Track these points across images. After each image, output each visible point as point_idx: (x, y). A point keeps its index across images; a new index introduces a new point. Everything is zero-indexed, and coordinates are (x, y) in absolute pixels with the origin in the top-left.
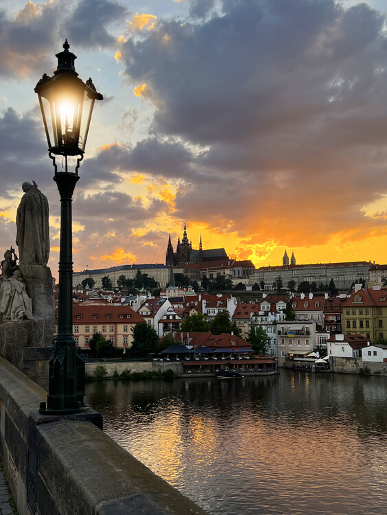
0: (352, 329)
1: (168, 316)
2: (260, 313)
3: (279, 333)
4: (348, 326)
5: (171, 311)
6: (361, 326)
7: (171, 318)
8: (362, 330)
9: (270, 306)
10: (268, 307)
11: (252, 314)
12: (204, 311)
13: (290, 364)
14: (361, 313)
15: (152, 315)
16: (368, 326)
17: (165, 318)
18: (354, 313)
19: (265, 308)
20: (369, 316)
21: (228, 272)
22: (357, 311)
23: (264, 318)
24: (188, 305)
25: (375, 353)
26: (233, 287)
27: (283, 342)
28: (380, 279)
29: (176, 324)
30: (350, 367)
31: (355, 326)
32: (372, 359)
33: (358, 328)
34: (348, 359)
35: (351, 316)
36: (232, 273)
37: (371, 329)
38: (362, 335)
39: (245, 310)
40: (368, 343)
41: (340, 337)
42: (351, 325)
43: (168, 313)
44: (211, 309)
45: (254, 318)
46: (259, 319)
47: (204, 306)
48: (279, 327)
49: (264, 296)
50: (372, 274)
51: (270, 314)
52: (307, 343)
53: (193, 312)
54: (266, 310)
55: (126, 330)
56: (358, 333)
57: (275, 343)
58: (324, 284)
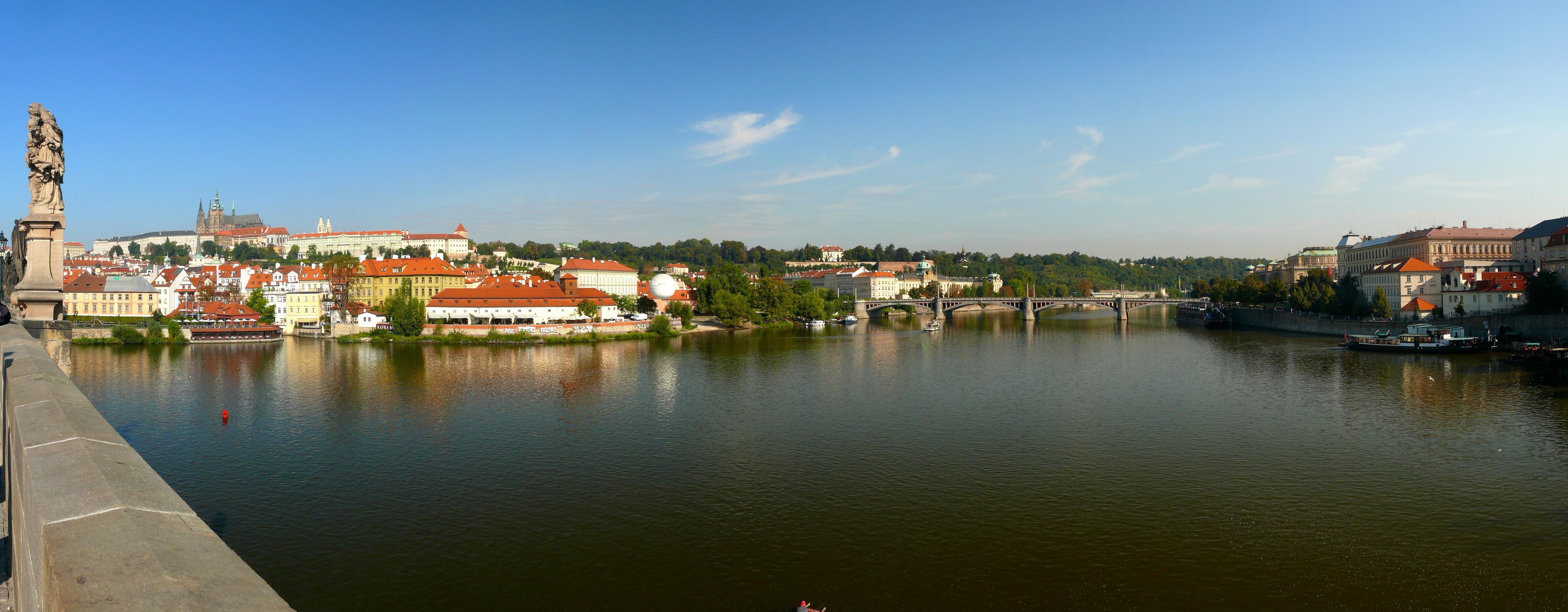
1: (184, 286)
2: (273, 283)
4: (353, 295)
5: (186, 280)
7: (187, 287)
10: (280, 277)
11: (264, 284)
12: (219, 280)
13: (298, 331)
15: (168, 285)
16: (369, 294)
17: (181, 287)
19: (278, 277)
20: (370, 286)
23: (275, 287)
24: (203, 274)
25: (369, 319)
29: (191, 293)
32: (367, 324)
33: (361, 297)
37: (371, 298)
38: (364, 303)
40: (365, 310)
44: (225, 279)
45: (266, 288)
46: (270, 288)
47: (219, 276)
48: (288, 296)
49: (278, 265)
51: (281, 283)
52: (314, 312)
53: (207, 282)
54: (278, 279)
55: (140, 299)
56: (361, 301)
57: (285, 311)
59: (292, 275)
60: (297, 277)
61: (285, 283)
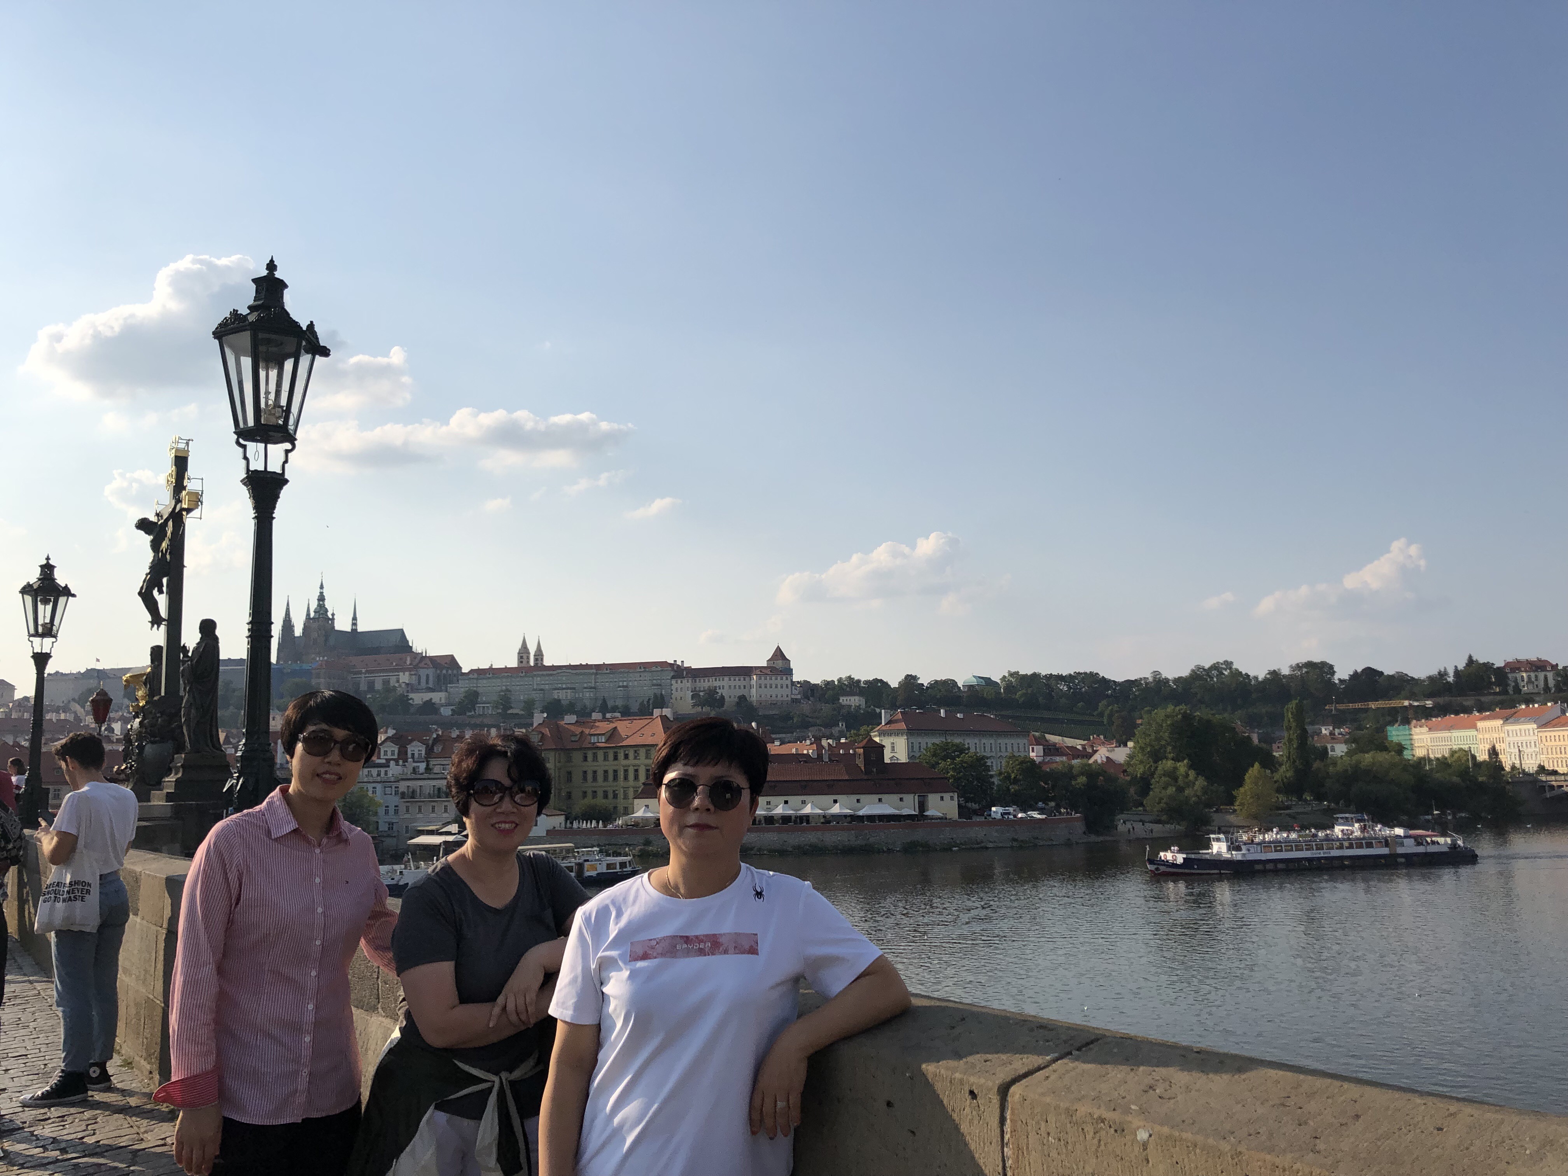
3: (403, 796)
9: (396, 749)
10: (393, 752)
21: (405, 677)
23: (383, 770)
26: (413, 709)
27: (408, 811)
36: (413, 680)
48: (403, 786)
50: (676, 685)
51: (392, 763)
52: (446, 811)
57: (396, 812)
58: (591, 703)
59: (416, 749)
60: (423, 752)
61: (401, 762)
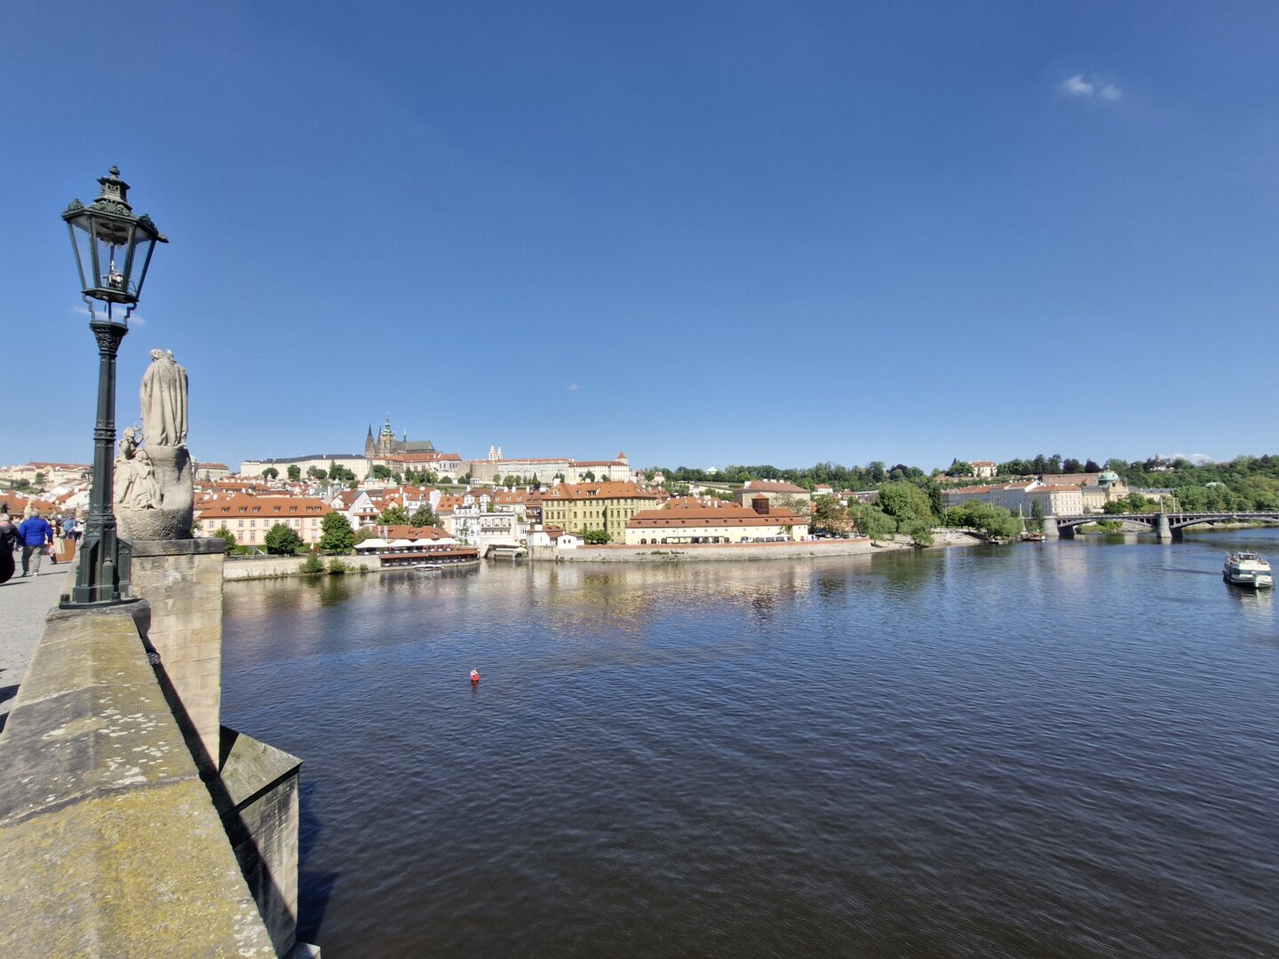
0: (550, 520)
2: (464, 506)
3: (482, 524)
4: (547, 518)
5: (368, 504)
6: (559, 518)
8: (558, 520)
9: (474, 498)
10: (471, 500)
11: (455, 507)
13: (491, 555)
14: (559, 505)
15: (347, 508)
16: (564, 517)
17: (362, 511)
18: (552, 505)
19: (469, 501)
20: (565, 508)
21: (433, 465)
22: (555, 503)
23: (468, 510)
24: (387, 497)
25: (569, 541)
26: (438, 481)
27: (485, 533)
28: (577, 475)
29: (373, 518)
30: (546, 555)
31: (552, 518)
32: (567, 546)
33: (555, 519)
34: (546, 547)
35: (550, 508)
36: (437, 466)
37: (566, 520)
38: (559, 525)
39: (449, 503)
40: (564, 533)
41: (539, 528)
42: (550, 517)
43: (365, 506)
44: (412, 502)
45: (458, 511)
46: (463, 511)
47: (405, 499)
48: (482, 519)
49: (469, 489)
50: (571, 470)
51: (473, 506)
52: (509, 534)
53: (392, 505)
55: (314, 524)
56: (556, 524)
57: (478, 534)
58: (528, 478)
61: (477, 506)
